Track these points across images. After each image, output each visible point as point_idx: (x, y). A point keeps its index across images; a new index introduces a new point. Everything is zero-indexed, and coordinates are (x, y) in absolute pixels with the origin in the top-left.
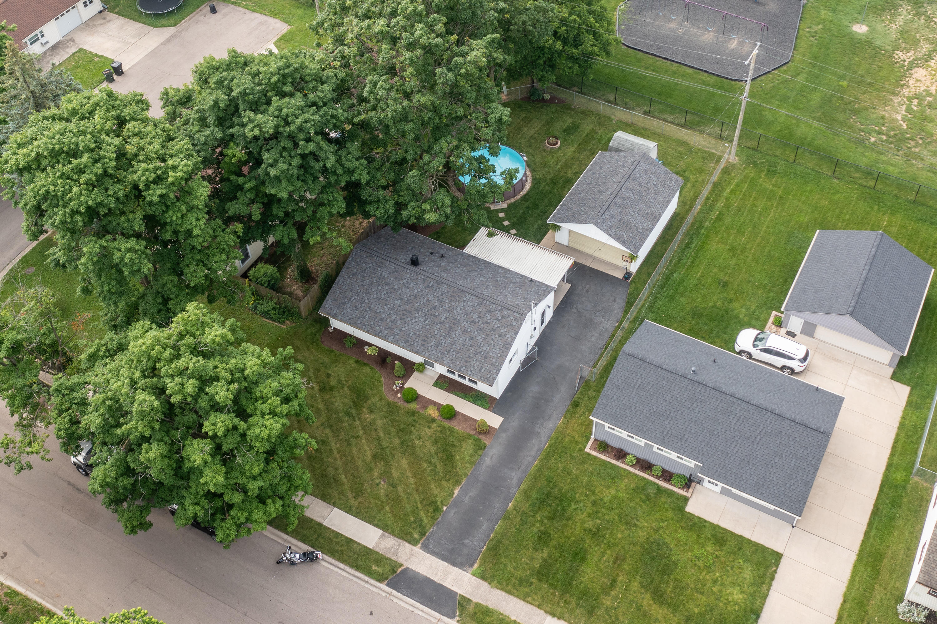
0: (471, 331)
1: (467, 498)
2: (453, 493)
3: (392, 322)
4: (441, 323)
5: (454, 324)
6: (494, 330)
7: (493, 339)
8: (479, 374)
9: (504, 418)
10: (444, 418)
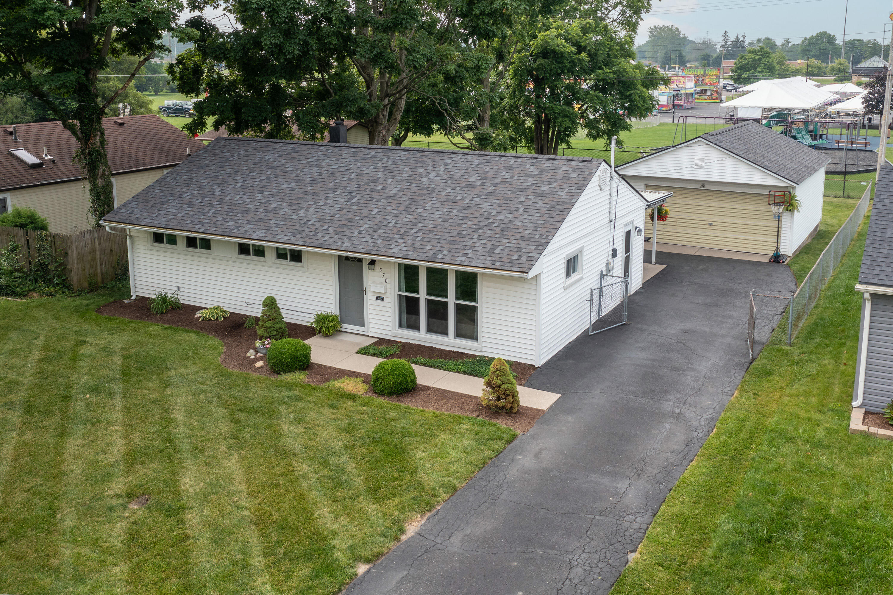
0: (463, 199)
1: (456, 540)
2: (402, 530)
3: (267, 211)
4: (387, 198)
5: (420, 195)
6: (521, 190)
7: (521, 203)
8: (489, 258)
9: (563, 394)
10: (381, 394)
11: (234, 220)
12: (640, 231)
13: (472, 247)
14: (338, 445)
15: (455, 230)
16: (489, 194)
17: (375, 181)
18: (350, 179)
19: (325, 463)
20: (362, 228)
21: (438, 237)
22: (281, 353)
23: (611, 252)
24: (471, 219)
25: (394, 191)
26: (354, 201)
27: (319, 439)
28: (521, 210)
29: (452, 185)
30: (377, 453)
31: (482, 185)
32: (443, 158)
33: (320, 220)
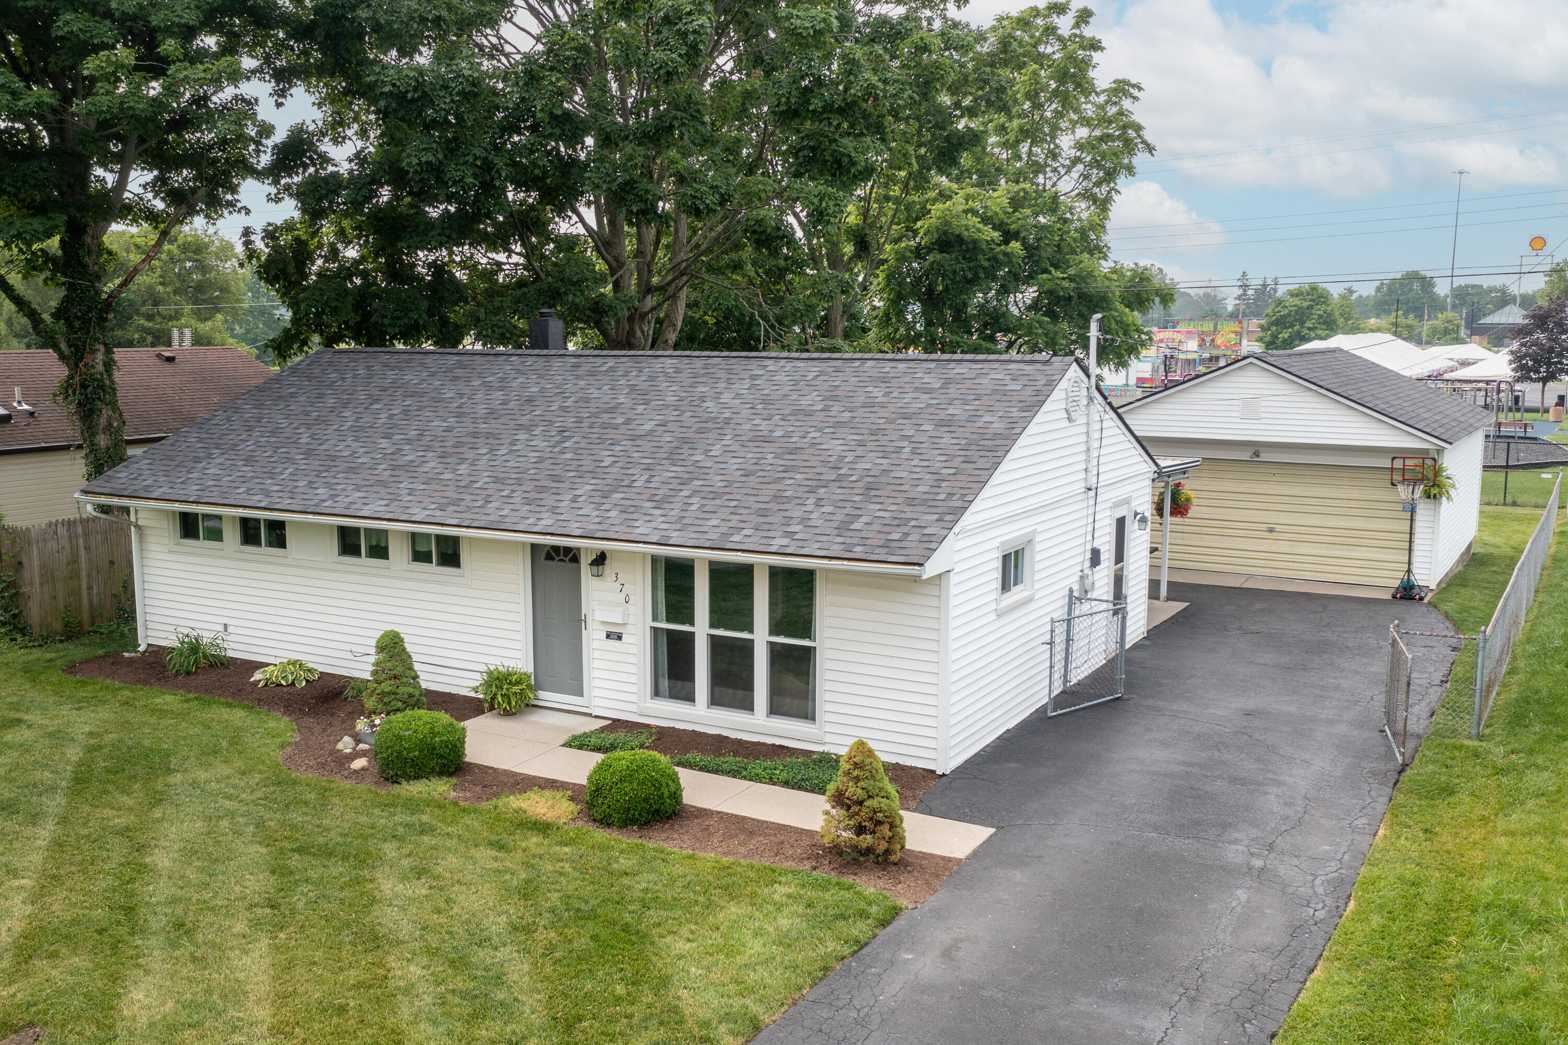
0: (786, 436)
4: (633, 438)
5: (700, 431)
6: (906, 416)
7: (905, 437)
8: (839, 540)
9: (999, 828)
10: (605, 822)
11: (328, 485)
12: (1143, 520)
13: (804, 521)
14: (497, 924)
15: (768, 492)
16: (841, 424)
17: (611, 410)
18: (563, 409)
19: (459, 963)
20: (578, 492)
21: (734, 504)
22: (400, 738)
23: (1088, 555)
24: (802, 470)
25: (648, 426)
26: (566, 445)
27: (455, 910)
28: (907, 450)
29: (764, 412)
30: (582, 943)
31: (826, 409)
32: (749, 367)
33: (497, 480)
